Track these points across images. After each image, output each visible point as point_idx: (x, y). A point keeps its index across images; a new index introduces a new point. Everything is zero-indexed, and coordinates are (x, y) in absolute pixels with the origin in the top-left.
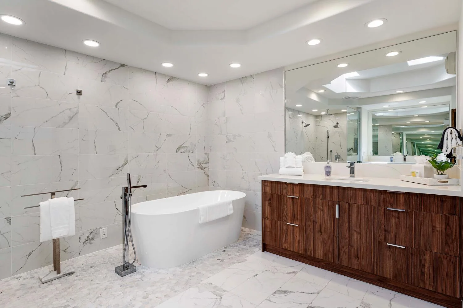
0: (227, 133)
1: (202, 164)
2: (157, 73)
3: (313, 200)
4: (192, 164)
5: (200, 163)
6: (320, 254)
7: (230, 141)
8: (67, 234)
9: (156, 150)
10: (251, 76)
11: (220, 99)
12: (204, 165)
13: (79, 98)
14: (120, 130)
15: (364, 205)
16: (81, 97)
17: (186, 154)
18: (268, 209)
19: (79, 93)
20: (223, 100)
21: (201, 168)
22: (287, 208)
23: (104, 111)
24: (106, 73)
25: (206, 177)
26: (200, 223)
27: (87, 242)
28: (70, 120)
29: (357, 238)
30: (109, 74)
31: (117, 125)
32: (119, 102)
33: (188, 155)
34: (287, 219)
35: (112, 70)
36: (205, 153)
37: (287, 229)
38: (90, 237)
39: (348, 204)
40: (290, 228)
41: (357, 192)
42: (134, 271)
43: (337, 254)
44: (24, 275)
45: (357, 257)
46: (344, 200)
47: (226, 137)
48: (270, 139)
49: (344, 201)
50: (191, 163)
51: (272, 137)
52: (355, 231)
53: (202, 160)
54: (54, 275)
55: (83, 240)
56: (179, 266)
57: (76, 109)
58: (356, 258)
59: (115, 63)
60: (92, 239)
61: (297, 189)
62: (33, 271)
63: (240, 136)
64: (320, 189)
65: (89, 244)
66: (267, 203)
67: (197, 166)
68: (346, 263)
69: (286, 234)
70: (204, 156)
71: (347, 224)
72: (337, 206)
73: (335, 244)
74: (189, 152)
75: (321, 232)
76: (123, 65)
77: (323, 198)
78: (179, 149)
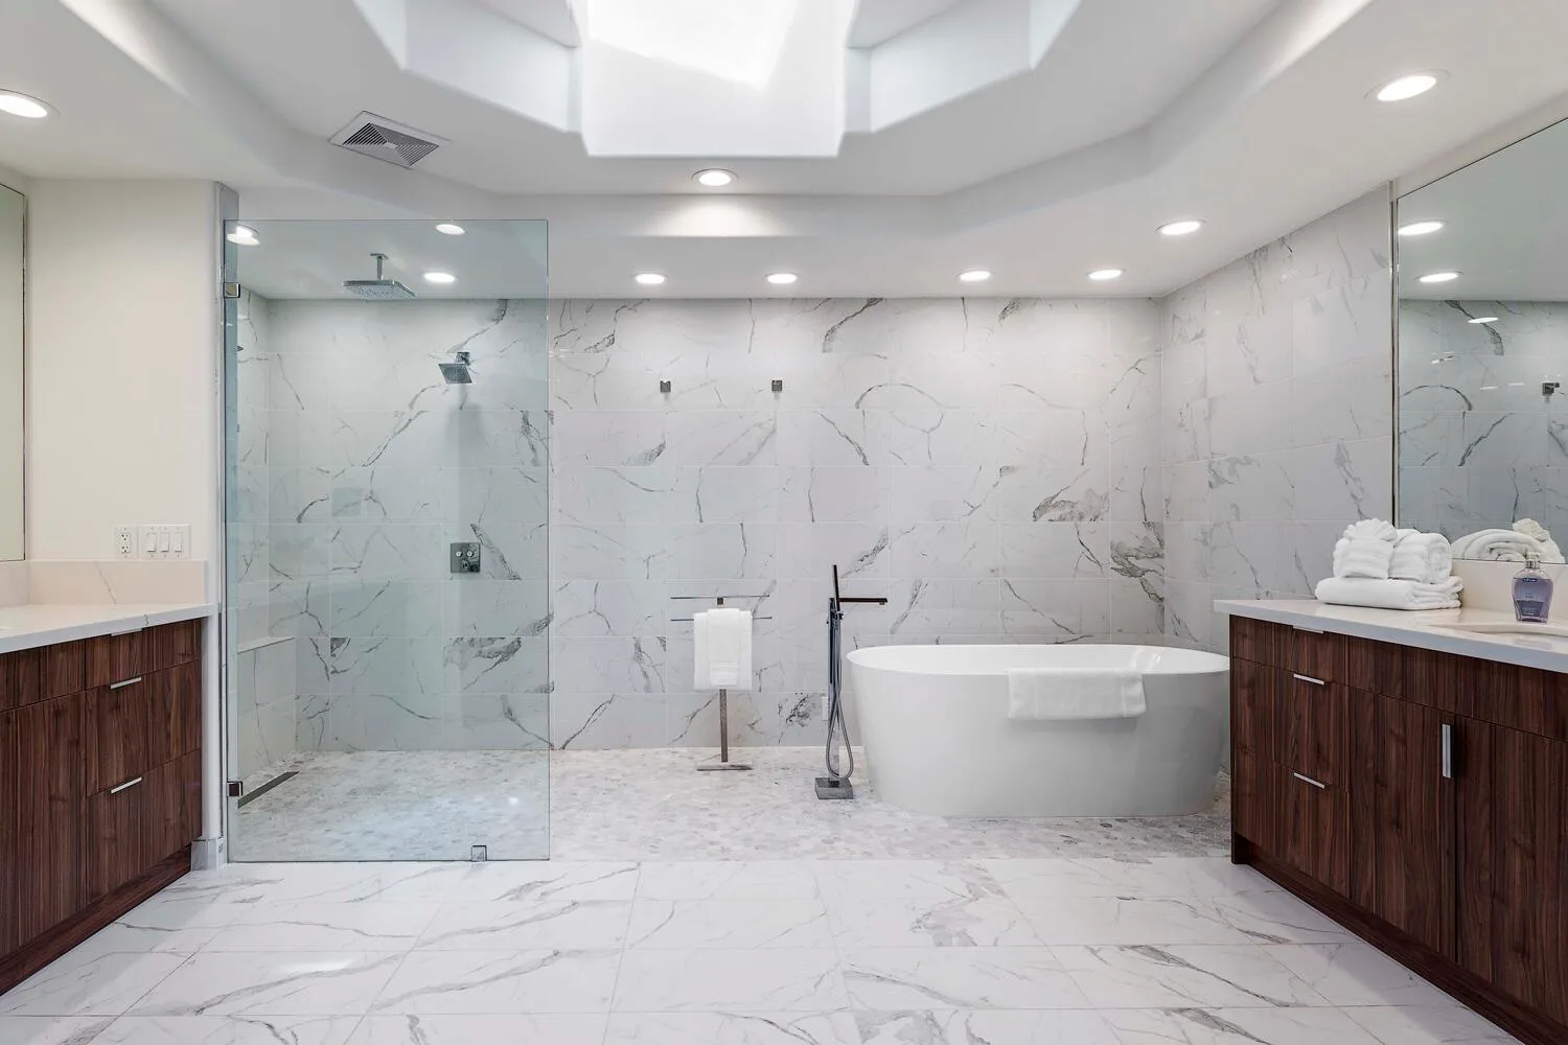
0: (1212, 454)
1: (1132, 560)
2: (969, 298)
3: (1375, 700)
4: (1092, 558)
5: (1126, 556)
6: (1396, 910)
7: (1221, 480)
8: (734, 683)
9: (968, 511)
10: (1283, 240)
11: (1190, 338)
12: (1141, 564)
13: (776, 397)
14: (866, 463)
15: (1547, 741)
16: (782, 394)
17: (1069, 524)
18: (1246, 715)
19: (777, 386)
20: (1201, 339)
21: (1131, 572)
22: (1299, 718)
23: (828, 421)
24: (833, 330)
25: (1154, 605)
26: (1010, 716)
27: (793, 719)
28: (759, 448)
29: (1523, 874)
30: (840, 331)
31: (860, 451)
32: (865, 394)
33: (1076, 527)
34: (1297, 757)
35: (846, 320)
36: (1147, 524)
37: (1298, 796)
38: (801, 710)
39: (1491, 727)
40: (1307, 795)
41: (1522, 681)
42: (849, 796)
43: (1452, 926)
44: (684, 750)
45: (1523, 951)
46: (1475, 710)
47: (1210, 466)
48: (1342, 468)
49: (1475, 715)
50: (1088, 554)
51: (1350, 462)
52: (1515, 841)
53: (1132, 544)
54: (718, 762)
55: (787, 712)
56: (948, 818)
57: (771, 423)
58: (1519, 955)
59: (852, 300)
60: (805, 716)
61: (1326, 652)
62: (697, 749)
63: (1248, 461)
64: (1397, 658)
65: (797, 725)
66: (1243, 694)
67: (1116, 566)
68: (1482, 968)
69: (1297, 812)
70: (1143, 532)
71: (1486, 811)
72: (1446, 729)
73: (1445, 881)
74: (1081, 517)
75: (1398, 825)
76: (872, 302)
77: (1404, 697)
78: (1041, 509)
